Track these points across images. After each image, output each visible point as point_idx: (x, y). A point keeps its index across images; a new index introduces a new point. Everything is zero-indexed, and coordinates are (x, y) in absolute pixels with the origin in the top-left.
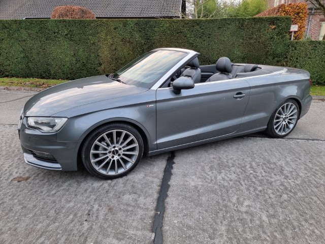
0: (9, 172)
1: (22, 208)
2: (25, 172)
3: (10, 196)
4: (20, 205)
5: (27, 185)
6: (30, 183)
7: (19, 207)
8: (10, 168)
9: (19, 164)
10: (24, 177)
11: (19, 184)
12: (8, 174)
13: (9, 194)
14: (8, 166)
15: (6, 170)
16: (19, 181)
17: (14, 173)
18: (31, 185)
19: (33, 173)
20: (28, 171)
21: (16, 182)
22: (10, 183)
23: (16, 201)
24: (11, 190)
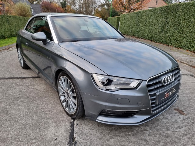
0: (184, 123)
1: (190, 99)
2: (174, 114)
3: (193, 108)
4: (190, 101)
5: (180, 107)
6: (177, 106)
7: (191, 100)
8: (181, 126)
9: (172, 125)
10: (178, 112)
11: (183, 110)
12: (186, 121)
13: (192, 109)
14: (181, 130)
15: (185, 126)
16: (183, 111)
17: (182, 119)
18: (178, 105)
19: (170, 110)
20: (172, 114)
21: (184, 112)
22: (188, 114)
23: (191, 103)
24: (190, 110)
